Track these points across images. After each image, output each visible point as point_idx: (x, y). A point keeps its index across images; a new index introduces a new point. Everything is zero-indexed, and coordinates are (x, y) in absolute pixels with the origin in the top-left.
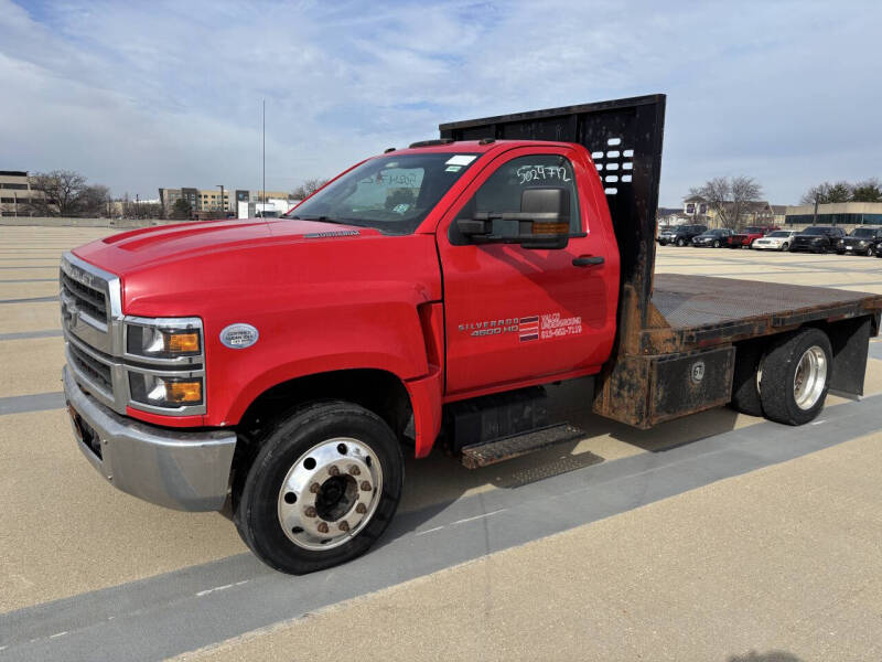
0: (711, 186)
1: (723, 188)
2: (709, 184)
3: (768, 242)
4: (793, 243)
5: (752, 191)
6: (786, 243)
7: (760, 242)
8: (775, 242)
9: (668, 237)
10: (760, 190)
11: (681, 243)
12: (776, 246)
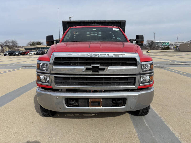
0: (6, 42)
1: (9, 42)
2: (5, 41)
3: (31, 53)
4: (36, 53)
5: (16, 43)
6: (35, 53)
7: (29, 53)
8: (33, 53)
9: (6, 54)
10: (17, 43)
11: (10, 55)
12: (33, 54)
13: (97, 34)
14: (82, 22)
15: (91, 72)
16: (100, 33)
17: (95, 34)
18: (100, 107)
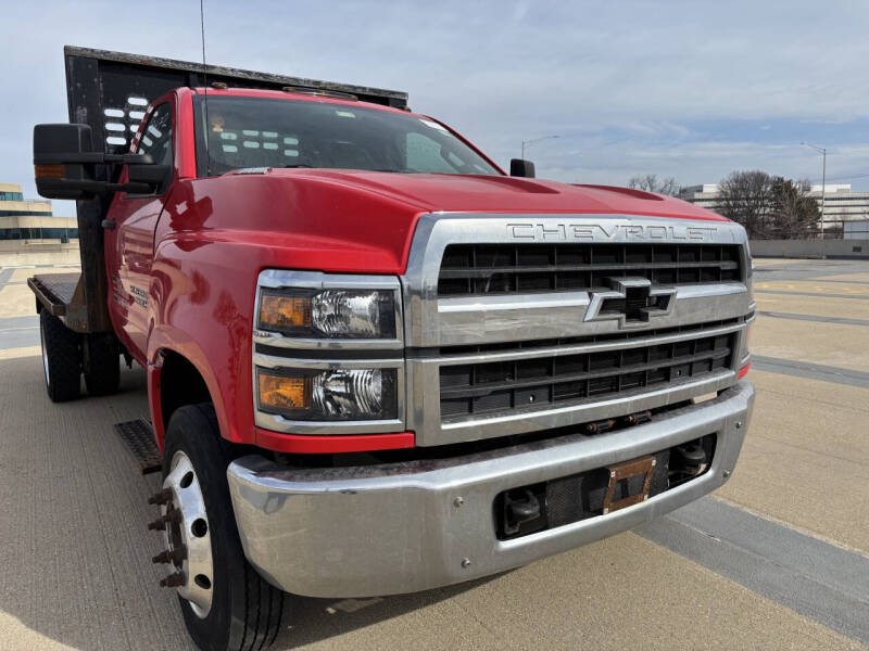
13: (274, 146)
14: (194, 73)
15: (616, 322)
16: (289, 141)
17: (267, 146)
18: (642, 500)
